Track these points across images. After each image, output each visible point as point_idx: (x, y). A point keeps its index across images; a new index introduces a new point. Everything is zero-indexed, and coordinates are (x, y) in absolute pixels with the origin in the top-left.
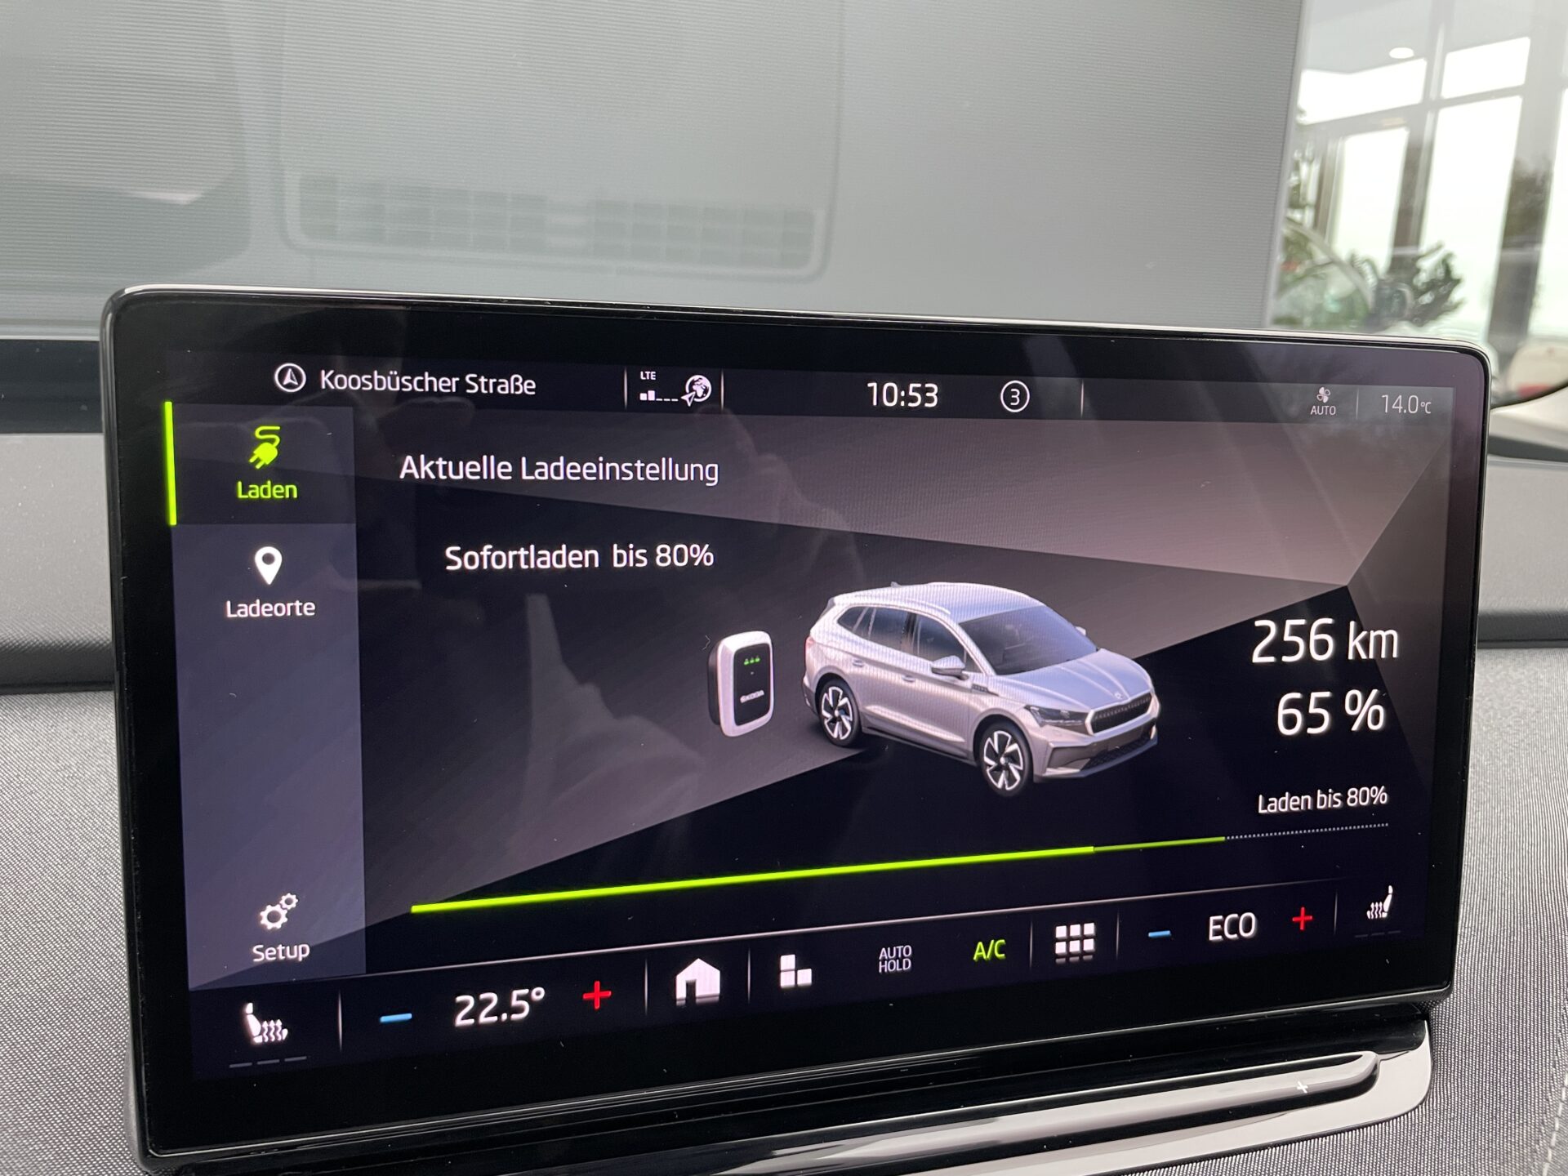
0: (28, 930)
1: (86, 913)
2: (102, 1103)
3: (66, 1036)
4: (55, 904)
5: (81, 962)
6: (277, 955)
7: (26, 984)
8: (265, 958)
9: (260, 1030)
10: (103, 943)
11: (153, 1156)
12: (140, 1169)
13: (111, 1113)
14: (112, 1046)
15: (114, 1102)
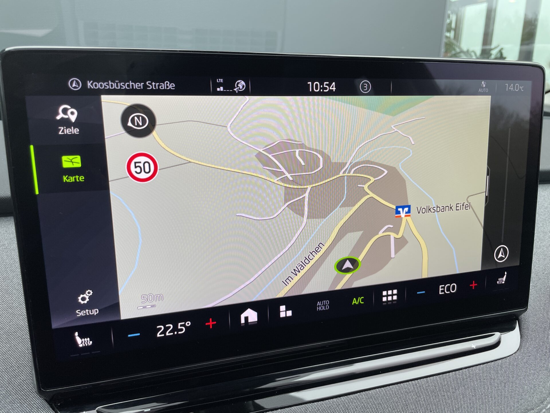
2: (23, 371)
5: (12, 318)
6: (86, 313)
8: (81, 315)
9: (81, 342)
10: (21, 311)
11: (43, 391)
12: (39, 396)
13: (27, 375)
14: (26, 349)
15: (27, 370)
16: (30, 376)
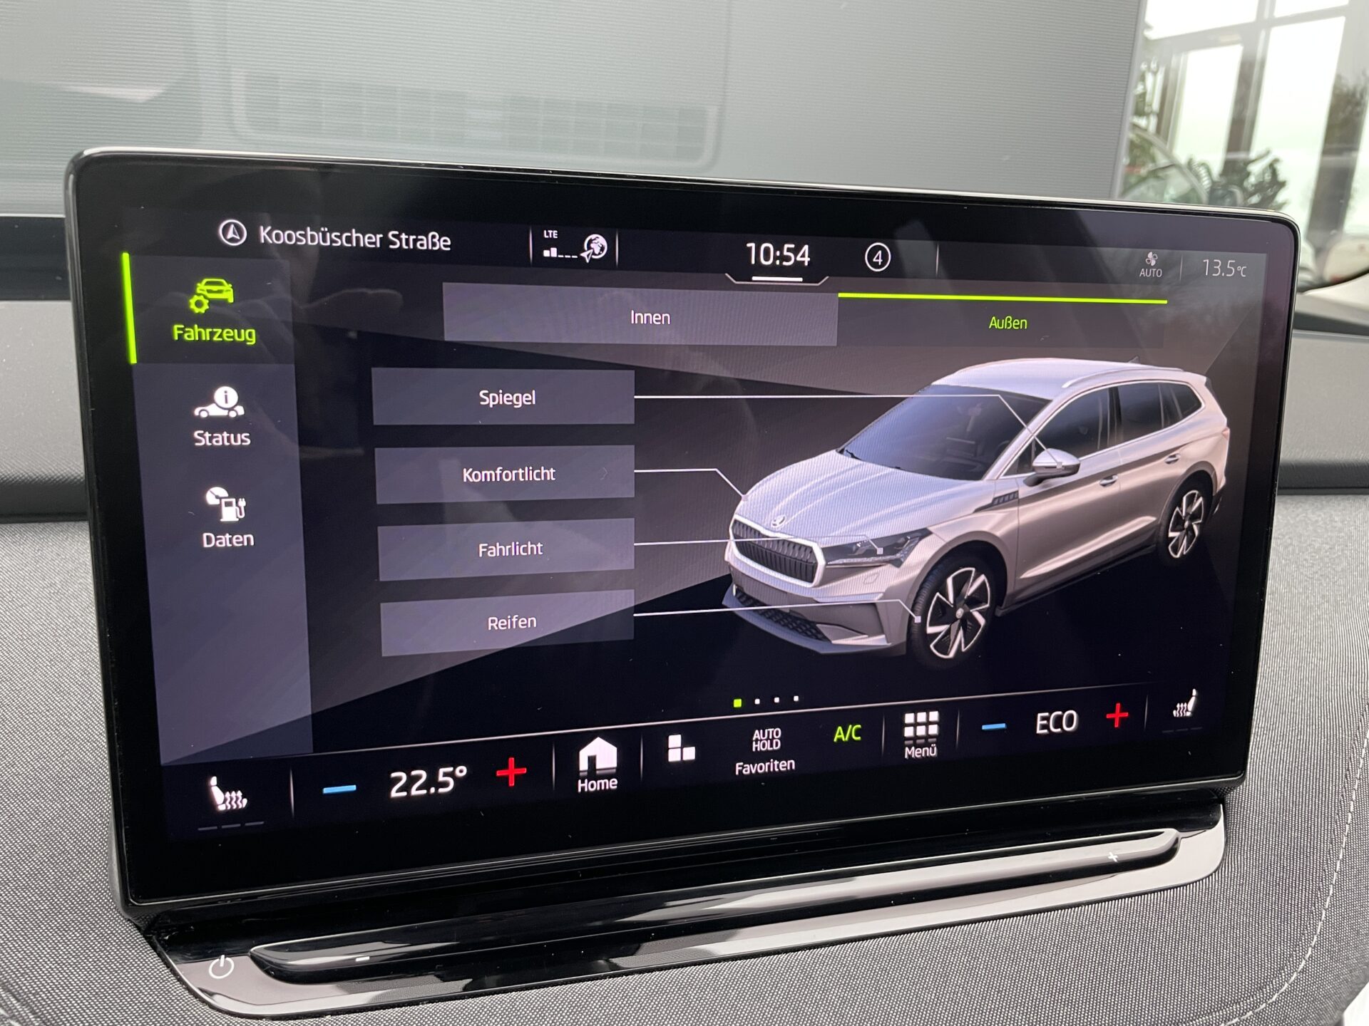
0: (22, 720)
1: (72, 706)
2: (89, 863)
3: (57, 807)
4: (45, 698)
5: (69, 746)
7: (21, 765)
9: (224, 800)
10: (88, 731)
11: (134, 905)
12: (123, 917)
13: (97, 871)
14: (97, 816)
15: (99, 862)
16: (104, 873)
